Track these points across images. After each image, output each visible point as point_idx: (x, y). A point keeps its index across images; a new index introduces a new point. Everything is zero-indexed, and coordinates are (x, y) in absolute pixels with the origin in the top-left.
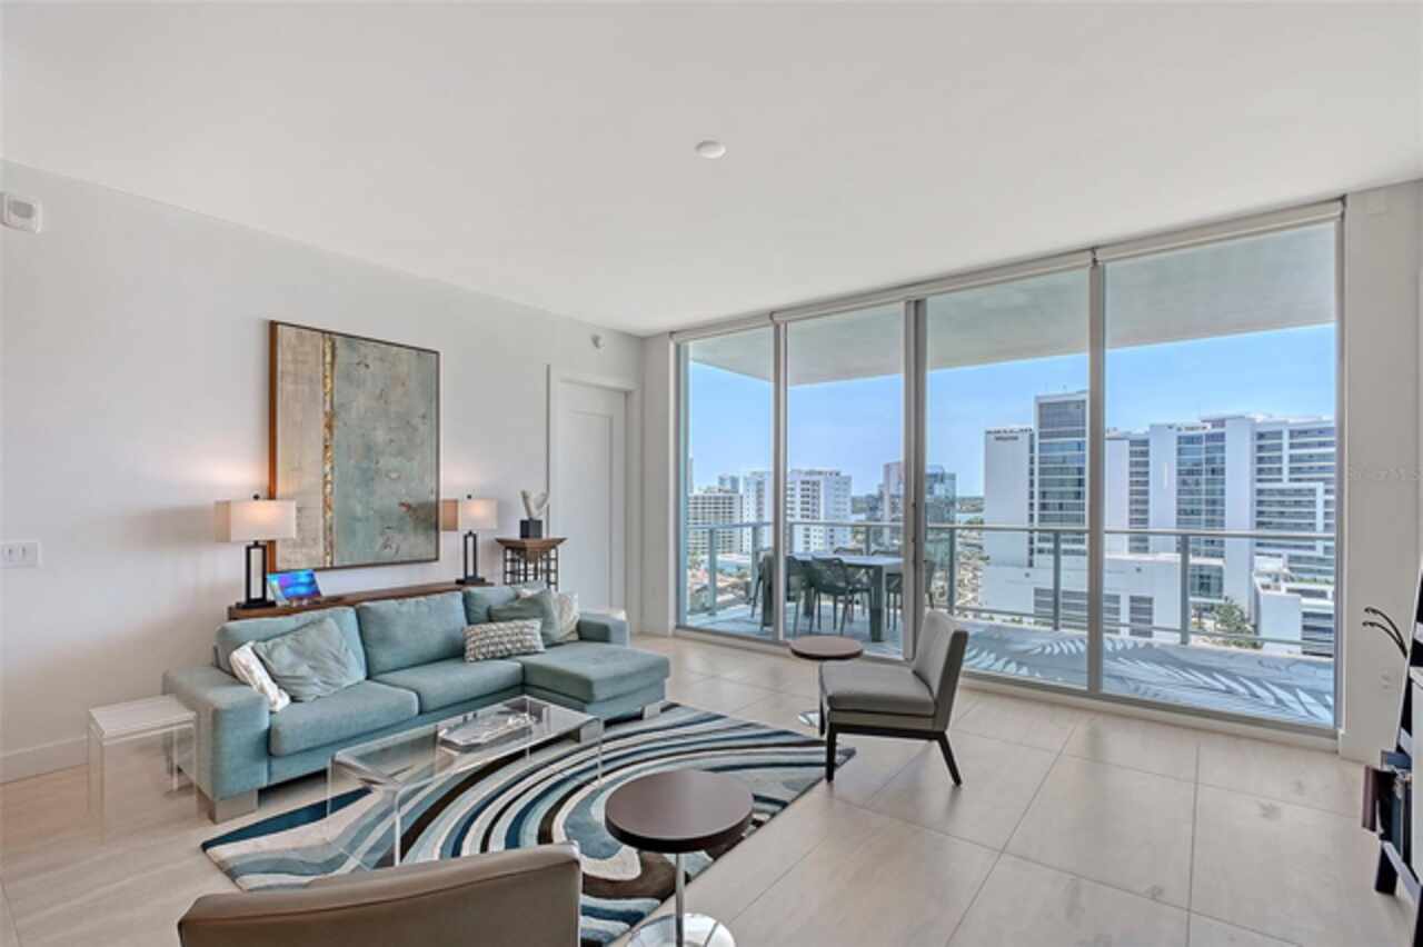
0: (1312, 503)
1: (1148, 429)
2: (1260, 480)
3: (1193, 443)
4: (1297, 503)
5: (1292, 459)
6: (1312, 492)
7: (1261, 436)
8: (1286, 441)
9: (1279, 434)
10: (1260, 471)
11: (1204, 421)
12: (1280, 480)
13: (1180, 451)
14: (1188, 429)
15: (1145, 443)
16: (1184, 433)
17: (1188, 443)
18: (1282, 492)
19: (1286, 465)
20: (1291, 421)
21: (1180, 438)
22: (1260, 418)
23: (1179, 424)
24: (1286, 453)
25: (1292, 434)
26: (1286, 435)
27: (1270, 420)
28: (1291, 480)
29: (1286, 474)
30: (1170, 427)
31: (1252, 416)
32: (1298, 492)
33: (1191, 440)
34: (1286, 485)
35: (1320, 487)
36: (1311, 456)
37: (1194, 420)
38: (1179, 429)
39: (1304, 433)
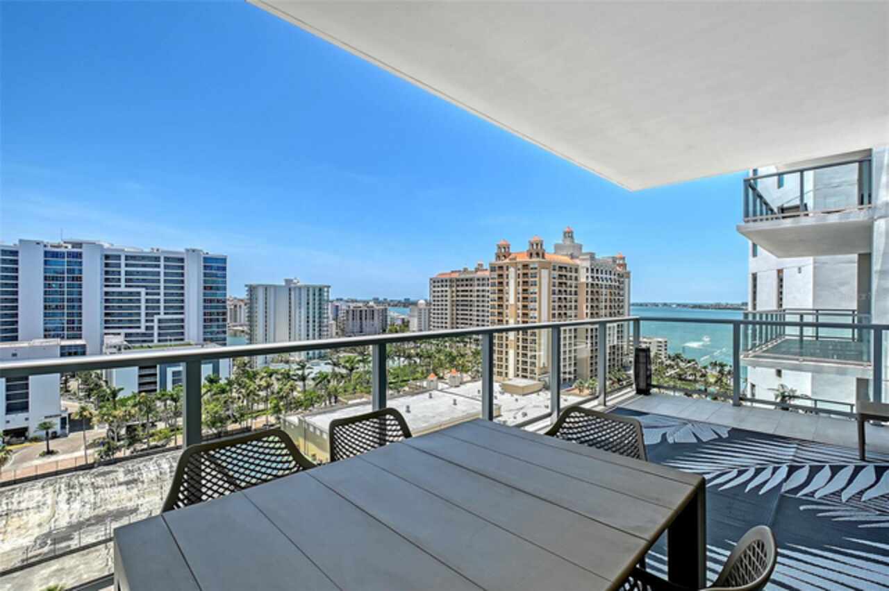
0: (139, 301)
1: (17, 242)
2: (106, 286)
3: (57, 257)
4: (130, 301)
5: (127, 273)
6: (139, 294)
7: (107, 257)
8: (123, 262)
9: (118, 257)
10: (107, 280)
11: (65, 242)
12: (119, 286)
13: (46, 262)
14: (52, 246)
15: (15, 253)
16: (49, 249)
17: (53, 257)
18: (120, 294)
19: (123, 277)
20: (126, 250)
21: (46, 253)
22: (106, 246)
23: (46, 241)
24: (123, 269)
25: (127, 258)
26: (123, 258)
27: (112, 248)
28: (126, 286)
29: (123, 283)
30: (38, 243)
31: (102, 243)
32: (131, 294)
33: (55, 255)
34: (123, 289)
35: (143, 291)
36: (138, 272)
37: (56, 241)
38: (45, 246)
39: (134, 258)
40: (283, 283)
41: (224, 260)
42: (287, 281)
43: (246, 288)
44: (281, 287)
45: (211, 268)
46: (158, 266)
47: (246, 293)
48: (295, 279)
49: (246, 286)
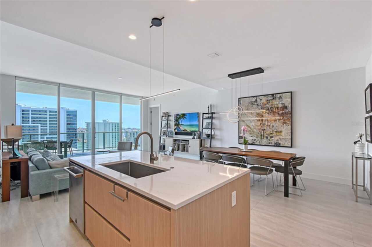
0: (38, 129)
2: (23, 123)
4: (34, 129)
6: (38, 126)
7: (23, 111)
8: (30, 113)
9: (28, 111)
10: (23, 120)
12: (29, 123)
18: (29, 126)
19: (30, 119)
20: (32, 107)
22: (23, 106)
24: (30, 116)
25: (32, 111)
26: (30, 111)
27: (25, 107)
28: (32, 123)
29: (30, 122)
31: (21, 105)
32: (34, 126)
34: (30, 124)
35: (39, 125)
36: (37, 117)
39: (34, 111)
40: (102, 122)
41: (76, 112)
42: (103, 120)
43: (86, 124)
44: (100, 123)
45: (70, 115)
46: (46, 115)
47: (86, 126)
48: (107, 120)
49: (86, 123)
